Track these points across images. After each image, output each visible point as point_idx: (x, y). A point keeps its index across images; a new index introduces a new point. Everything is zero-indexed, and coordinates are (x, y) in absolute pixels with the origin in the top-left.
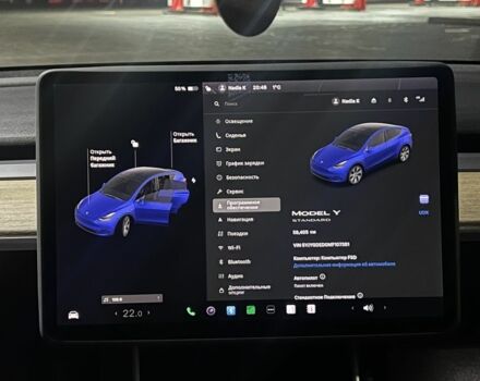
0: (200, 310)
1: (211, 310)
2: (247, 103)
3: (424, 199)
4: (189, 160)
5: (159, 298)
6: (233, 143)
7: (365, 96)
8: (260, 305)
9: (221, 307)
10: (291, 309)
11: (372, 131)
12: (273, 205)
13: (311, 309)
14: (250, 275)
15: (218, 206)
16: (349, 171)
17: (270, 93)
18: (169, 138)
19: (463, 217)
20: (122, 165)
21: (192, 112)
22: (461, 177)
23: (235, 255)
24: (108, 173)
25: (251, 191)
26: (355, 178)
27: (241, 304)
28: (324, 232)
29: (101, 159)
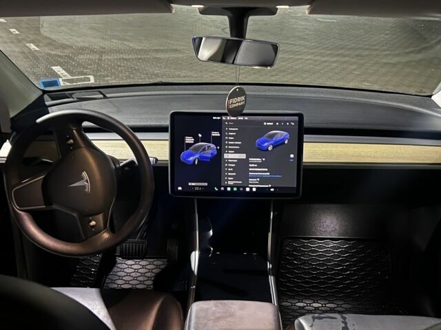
0: (219, 188)
1: (222, 189)
2: (236, 123)
3: (292, 156)
4: (217, 142)
5: (206, 184)
6: (231, 136)
7: (275, 122)
8: (238, 188)
9: (226, 187)
10: (248, 189)
11: (276, 134)
12: (243, 156)
13: (254, 190)
14: (235, 178)
15: (226, 156)
16: (268, 146)
17: (244, 120)
18: (210, 134)
19: (304, 160)
20: (196, 142)
21: (218, 126)
22: (305, 145)
23: (231, 172)
24: (191, 145)
25: (236, 151)
26: (270, 148)
27: (232, 187)
28: (260, 165)
29: (189, 140)
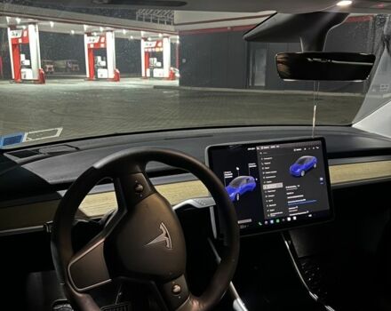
0: (263, 223)
1: (266, 222)
2: (270, 152)
3: (321, 179)
4: (255, 173)
5: (250, 220)
6: (267, 166)
7: (302, 148)
8: (280, 219)
9: (269, 221)
10: (289, 219)
11: (305, 159)
12: (280, 185)
13: (295, 218)
14: (277, 209)
15: (265, 187)
16: (301, 172)
17: (276, 149)
18: (247, 166)
19: (331, 182)
20: (235, 176)
21: (254, 157)
22: (330, 167)
23: (271, 203)
24: (231, 179)
25: (274, 181)
26: (303, 174)
27: (274, 219)
28: (296, 193)
29: (228, 175)
